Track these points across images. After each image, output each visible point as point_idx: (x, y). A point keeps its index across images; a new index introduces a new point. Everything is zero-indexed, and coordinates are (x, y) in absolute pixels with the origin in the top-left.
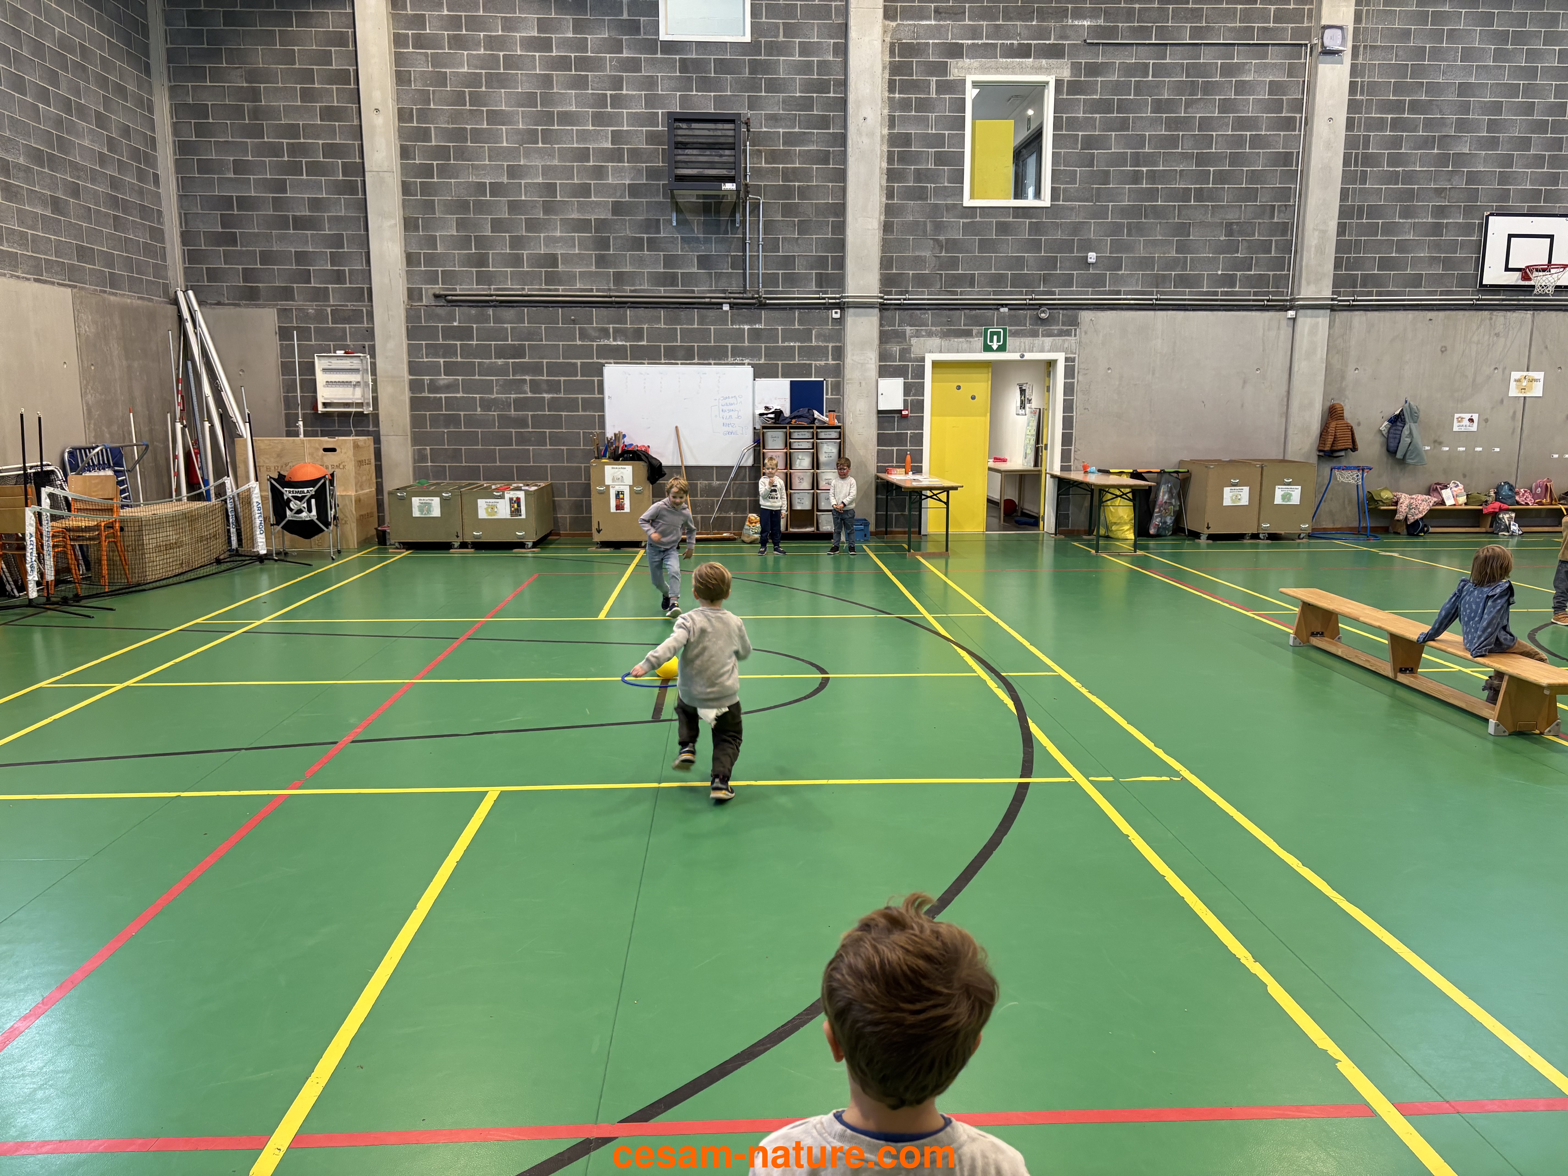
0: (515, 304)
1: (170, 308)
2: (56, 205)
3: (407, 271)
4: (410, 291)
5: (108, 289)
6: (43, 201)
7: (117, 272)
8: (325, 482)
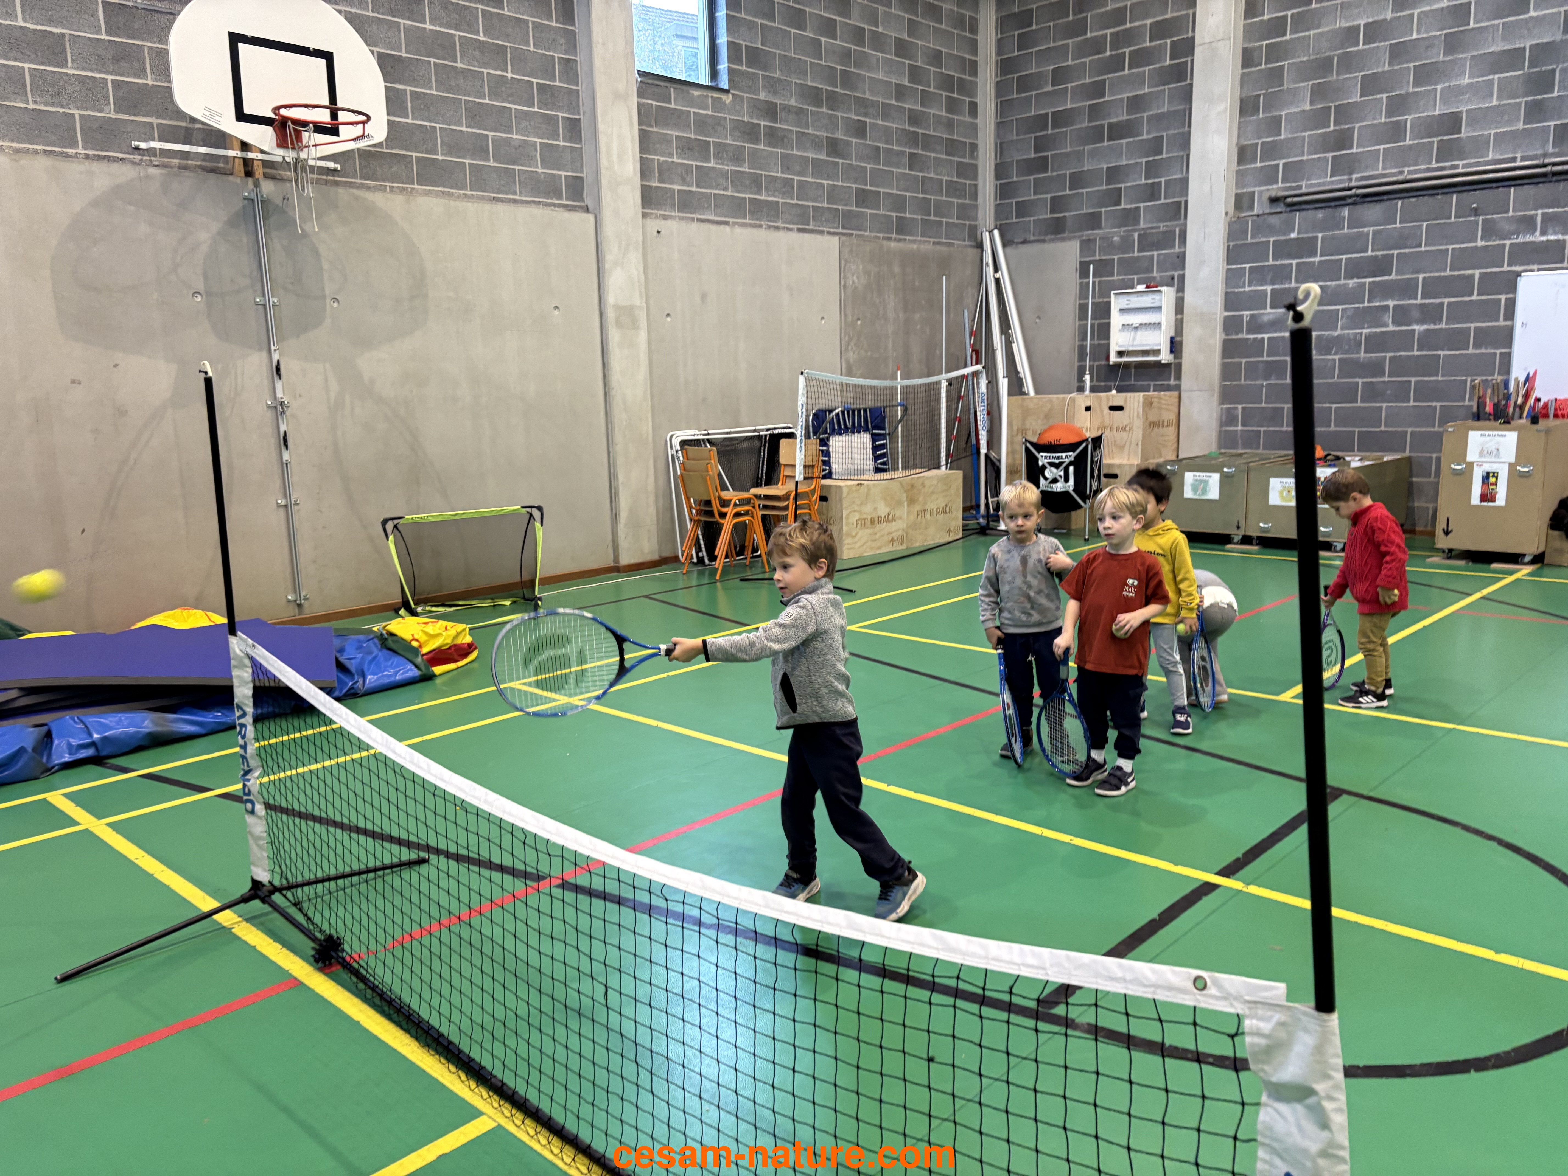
0: (1385, 197)
1: (973, 252)
2: (834, 147)
3: (1238, 172)
4: (1238, 197)
5: (894, 236)
6: (817, 143)
7: (908, 215)
8: (1087, 447)
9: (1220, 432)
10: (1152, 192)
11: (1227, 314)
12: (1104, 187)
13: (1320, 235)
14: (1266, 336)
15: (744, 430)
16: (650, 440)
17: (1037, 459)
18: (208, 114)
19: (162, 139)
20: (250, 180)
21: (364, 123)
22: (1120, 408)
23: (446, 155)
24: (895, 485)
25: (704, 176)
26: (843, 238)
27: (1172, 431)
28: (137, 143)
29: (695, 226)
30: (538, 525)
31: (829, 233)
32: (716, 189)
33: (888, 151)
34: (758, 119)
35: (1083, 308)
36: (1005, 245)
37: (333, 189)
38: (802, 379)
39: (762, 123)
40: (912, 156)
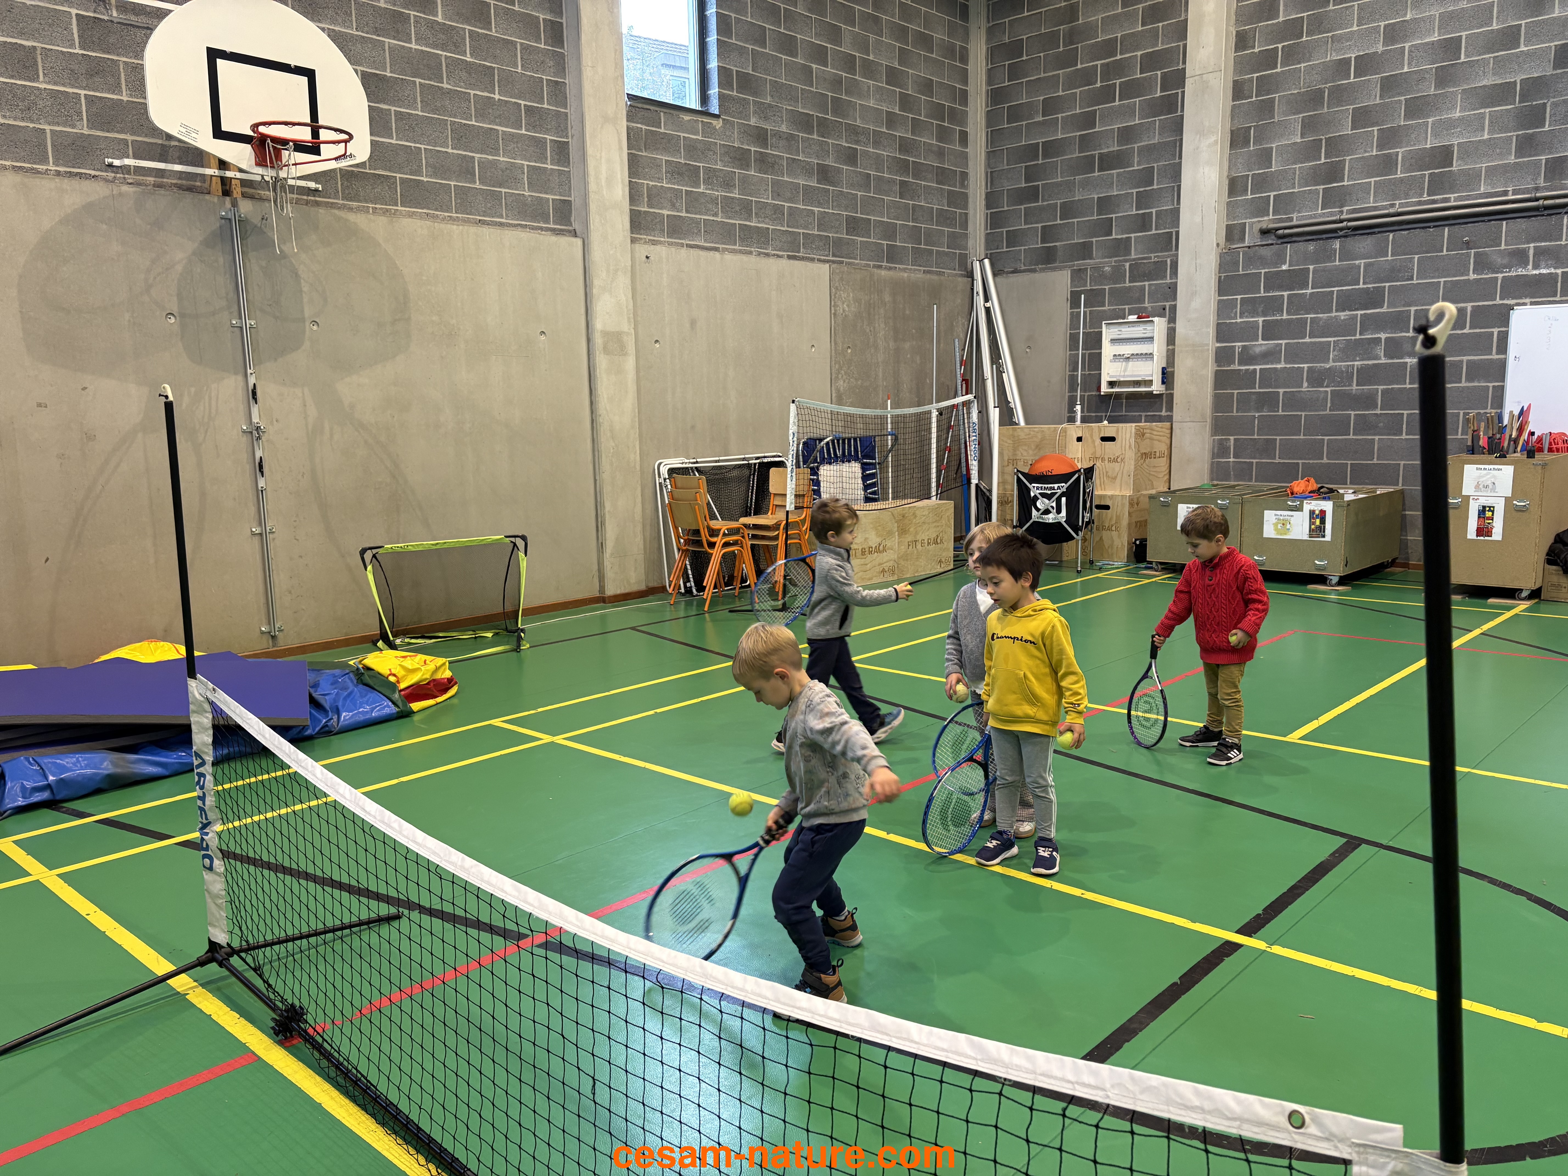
0: (1376, 230)
1: (963, 281)
2: (825, 174)
3: (1228, 204)
4: (1229, 229)
5: (884, 264)
6: (807, 170)
7: (898, 244)
8: (1079, 477)
9: (1212, 463)
10: (1143, 223)
11: (1218, 345)
12: (1095, 218)
13: (1311, 267)
14: (1258, 367)
15: (733, 458)
16: (638, 468)
17: (1029, 490)
18: (184, 130)
19: (136, 157)
20: (228, 198)
21: (346, 142)
22: (1112, 439)
23: (431, 177)
24: (886, 515)
25: (693, 202)
26: (834, 266)
27: (1163, 462)
28: (110, 160)
29: (684, 251)
30: (521, 555)
31: (819, 260)
32: (706, 214)
33: (879, 179)
34: (748, 145)
35: (1074, 339)
36: (995, 275)
37: (313, 210)
38: (793, 407)
39: (753, 149)
40: (903, 184)
